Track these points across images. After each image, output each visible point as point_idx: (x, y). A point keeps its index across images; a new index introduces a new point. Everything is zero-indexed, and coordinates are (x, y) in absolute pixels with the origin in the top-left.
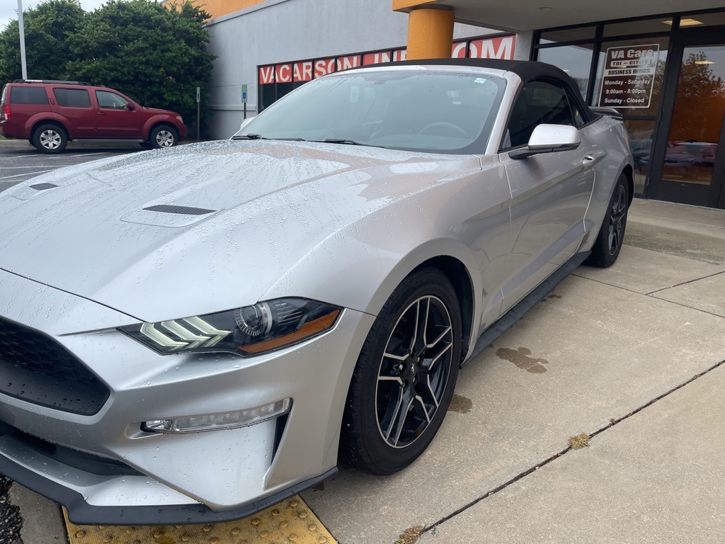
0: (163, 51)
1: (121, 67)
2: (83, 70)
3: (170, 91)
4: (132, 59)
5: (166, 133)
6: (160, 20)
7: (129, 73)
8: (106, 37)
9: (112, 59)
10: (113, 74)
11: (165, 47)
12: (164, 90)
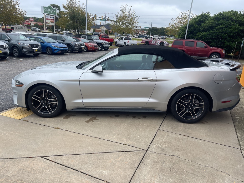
0: (230, 28)
1: (213, 34)
2: (201, 35)
3: (228, 42)
4: (217, 31)
5: (216, 56)
6: (232, 18)
7: (215, 36)
8: (211, 25)
9: (211, 31)
10: (209, 36)
11: (231, 27)
12: (226, 41)
